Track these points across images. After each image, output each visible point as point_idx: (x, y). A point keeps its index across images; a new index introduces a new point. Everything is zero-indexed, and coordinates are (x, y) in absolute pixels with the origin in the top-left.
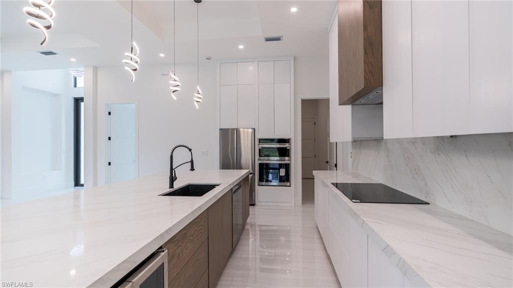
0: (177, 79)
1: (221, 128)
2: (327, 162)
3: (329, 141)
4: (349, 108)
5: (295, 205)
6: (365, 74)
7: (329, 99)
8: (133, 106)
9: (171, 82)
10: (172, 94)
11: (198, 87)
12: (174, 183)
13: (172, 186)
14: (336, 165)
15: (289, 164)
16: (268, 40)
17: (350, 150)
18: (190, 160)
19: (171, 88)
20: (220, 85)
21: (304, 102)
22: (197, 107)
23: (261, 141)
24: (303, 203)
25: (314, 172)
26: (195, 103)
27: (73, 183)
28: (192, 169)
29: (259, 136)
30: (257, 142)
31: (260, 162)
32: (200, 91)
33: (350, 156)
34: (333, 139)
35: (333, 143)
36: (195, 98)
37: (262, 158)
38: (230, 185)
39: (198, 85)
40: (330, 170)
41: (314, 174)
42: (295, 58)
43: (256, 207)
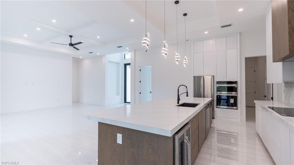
0: (178, 55)
1: (194, 76)
2: (265, 96)
3: (267, 83)
4: (280, 64)
5: (241, 121)
6: (289, 47)
7: (266, 56)
8: (150, 66)
9: (176, 57)
10: (176, 62)
11: (185, 57)
12: (179, 101)
13: (178, 103)
14: (272, 98)
15: (236, 96)
16: (222, 27)
17: (283, 88)
18: (186, 92)
19: (176, 59)
20: (194, 53)
21: (247, 59)
22: (185, 66)
23: (218, 83)
24: (247, 120)
25: (255, 101)
26: (184, 65)
27: (124, 101)
28: (187, 96)
29: (217, 79)
30: (215, 83)
31: (217, 94)
32: (186, 59)
33: (283, 92)
34: (269, 81)
35: (270, 84)
36: (184, 62)
37: (218, 92)
38: (205, 104)
39: (185, 56)
40: (267, 100)
41: (255, 102)
42: (240, 34)
43: (215, 119)
